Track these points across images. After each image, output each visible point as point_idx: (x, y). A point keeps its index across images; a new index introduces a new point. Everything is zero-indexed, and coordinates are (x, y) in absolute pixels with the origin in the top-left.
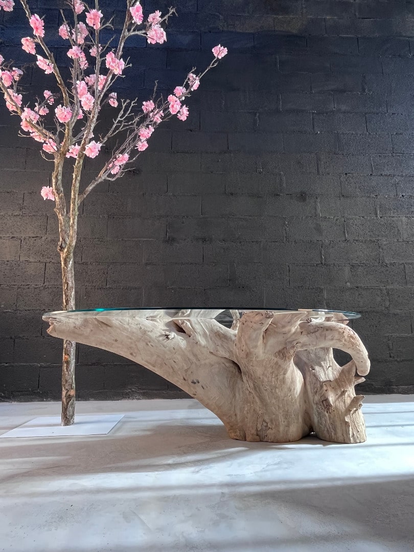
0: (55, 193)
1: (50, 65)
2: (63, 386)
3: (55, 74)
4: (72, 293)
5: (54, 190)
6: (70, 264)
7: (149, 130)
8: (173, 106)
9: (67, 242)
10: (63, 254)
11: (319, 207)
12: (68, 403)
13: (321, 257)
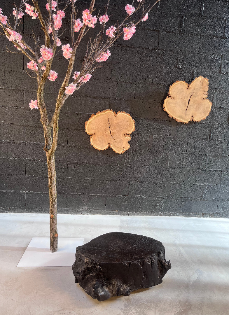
1: (35, 12)
2: (51, 231)
3: (40, 20)
4: (55, 178)
5: (39, 105)
6: (53, 160)
7: (107, 54)
8: (126, 36)
9: (50, 145)
10: (48, 153)
11: (215, 99)
12: (54, 241)
13: (210, 134)
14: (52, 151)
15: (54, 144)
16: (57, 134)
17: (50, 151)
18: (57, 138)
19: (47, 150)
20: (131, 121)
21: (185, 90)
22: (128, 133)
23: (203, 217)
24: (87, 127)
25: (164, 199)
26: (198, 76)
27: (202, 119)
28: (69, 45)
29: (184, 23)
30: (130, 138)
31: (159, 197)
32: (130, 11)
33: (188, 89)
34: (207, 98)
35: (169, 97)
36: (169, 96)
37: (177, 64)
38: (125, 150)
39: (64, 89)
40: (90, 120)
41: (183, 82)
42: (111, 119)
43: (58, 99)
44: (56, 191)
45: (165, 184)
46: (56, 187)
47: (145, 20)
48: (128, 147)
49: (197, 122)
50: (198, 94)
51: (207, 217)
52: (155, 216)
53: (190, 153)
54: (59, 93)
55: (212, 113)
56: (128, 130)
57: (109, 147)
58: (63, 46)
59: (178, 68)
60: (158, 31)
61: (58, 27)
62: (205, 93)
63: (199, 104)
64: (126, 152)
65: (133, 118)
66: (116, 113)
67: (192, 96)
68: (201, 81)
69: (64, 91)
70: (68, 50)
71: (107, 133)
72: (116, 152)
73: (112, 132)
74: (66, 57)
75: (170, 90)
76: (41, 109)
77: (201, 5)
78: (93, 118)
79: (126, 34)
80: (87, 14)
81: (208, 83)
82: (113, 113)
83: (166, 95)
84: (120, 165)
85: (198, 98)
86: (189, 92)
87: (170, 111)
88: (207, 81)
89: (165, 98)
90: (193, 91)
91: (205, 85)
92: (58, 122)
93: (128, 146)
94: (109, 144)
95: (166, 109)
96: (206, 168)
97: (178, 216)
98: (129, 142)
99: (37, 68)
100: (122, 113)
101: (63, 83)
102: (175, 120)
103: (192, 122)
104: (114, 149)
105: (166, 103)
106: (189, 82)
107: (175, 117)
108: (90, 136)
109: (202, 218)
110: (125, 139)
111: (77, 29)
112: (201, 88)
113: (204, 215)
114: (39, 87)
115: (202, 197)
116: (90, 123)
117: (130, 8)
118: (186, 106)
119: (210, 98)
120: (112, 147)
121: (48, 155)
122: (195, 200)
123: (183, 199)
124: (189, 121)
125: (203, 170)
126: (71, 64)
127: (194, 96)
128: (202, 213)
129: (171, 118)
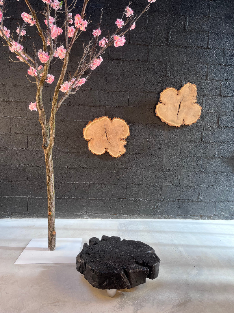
0: (39, 108)
1: (33, 20)
2: (49, 229)
3: (37, 27)
4: (52, 175)
5: (38, 107)
6: (51, 157)
7: (100, 60)
8: (117, 43)
9: (48, 143)
10: (46, 151)
11: (204, 103)
12: (52, 239)
13: (202, 137)
14: (49, 148)
15: (51, 141)
16: (54, 131)
17: (48, 149)
18: (54, 136)
19: (45, 147)
20: (125, 126)
21: (175, 96)
22: (123, 137)
23: (201, 219)
24: (84, 133)
25: (161, 201)
26: (186, 83)
27: (193, 122)
28: (63, 47)
29: (170, 37)
30: (125, 143)
31: (156, 200)
32: (120, 25)
33: (178, 95)
34: (196, 103)
36: (161, 102)
37: (166, 74)
38: (121, 154)
39: (60, 87)
40: (88, 126)
41: (173, 89)
42: (107, 125)
43: (54, 96)
44: (54, 188)
45: (162, 186)
46: (54, 184)
47: (133, 29)
48: (124, 151)
49: (189, 125)
50: (188, 99)
51: (205, 219)
52: (153, 219)
53: (184, 155)
54: (55, 91)
55: (202, 117)
56: (123, 135)
57: (106, 152)
58: (58, 48)
59: (168, 77)
60: (148, 46)
61: (55, 35)
62: (194, 98)
63: (189, 109)
64: (123, 156)
65: (128, 124)
66: (112, 119)
67: (182, 101)
68: (190, 87)
69: (60, 89)
70: (62, 51)
71: (104, 138)
72: (113, 157)
73: (108, 138)
74: (61, 58)
75: (161, 96)
76: (39, 109)
77: (185, 21)
78: (91, 125)
79: (116, 41)
80: (79, 19)
81: (196, 89)
82: (108, 119)
83: (157, 101)
84: (117, 169)
85: (188, 103)
86: (179, 97)
87: (162, 116)
88: (195, 87)
89: (157, 104)
90: (183, 97)
91: (193, 90)
92: (54, 120)
94: (105, 148)
95: (158, 114)
96: (201, 170)
97: (176, 218)
98: (125, 146)
99: (36, 73)
100: (117, 119)
101: (59, 81)
102: (167, 124)
103: (183, 126)
104: (111, 153)
105: (158, 108)
106: (179, 89)
107: (167, 122)
108: (88, 141)
109: (200, 221)
110: (121, 144)
111: (71, 34)
112: (190, 93)
113: (202, 217)
114: (38, 90)
115: (199, 198)
116: (88, 129)
117: (120, 22)
118: (176, 110)
119: (200, 102)
120: (109, 151)
121: (45, 153)
122: (192, 201)
123: (180, 201)
124: (181, 124)
125: (198, 171)
126: (66, 63)
127: (184, 101)
128: (200, 215)
129: (163, 122)
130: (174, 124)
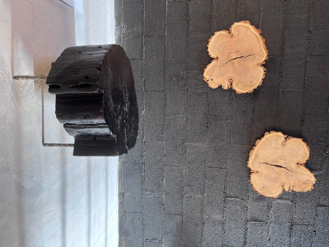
11: (282, 202)
13: (233, 197)
20: (252, 87)
21: (296, 160)
22: (234, 84)
23: (120, 194)
24: (242, 23)
25: (142, 140)
26: (315, 176)
27: (254, 186)
30: (225, 87)
31: (143, 133)
33: (297, 164)
34: (284, 190)
35: (286, 138)
36: (288, 139)
38: (209, 81)
40: (252, 28)
41: (307, 157)
42: (254, 59)
45: (163, 141)
49: (250, 179)
50: (290, 179)
51: (119, 198)
53: (206, 171)
55: (262, 198)
57: (213, 59)
59: (325, 149)
62: (292, 187)
63: (275, 180)
64: (206, 84)
65: (255, 90)
66: (262, 65)
67: (287, 171)
68: (308, 181)
71: (233, 54)
73: (234, 61)
75: (296, 139)
78: (255, 32)
81: (305, 191)
82: (263, 60)
83: (289, 133)
84: (186, 76)
85: (283, 178)
86: (293, 166)
87: (264, 141)
88: (309, 189)
89: (284, 133)
90: (294, 171)
91: (304, 186)
93: (215, 86)
94: (217, 58)
95: (267, 136)
96: (185, 194)
98: (220, 87)
100: (263, 73)
102: (252, 149)
103: (249, 172)
104: (209, 67)
105: (277, 135)
106: (308, 165)
107: (256, 149)
108: (228, 30)
109: (117, 193)
110: (225, 81)
112: (299, 181)
113: (122, 195)
115: (146, 191)
116: (248, 28)
118: (273, 162)
119: (284, 195)
120: (213, 62)
122: (142, 183)
123: (142, 166)
124: (251, 168)
125: (183, 191)
127: (287, 172)
128: (124, 193)
129: (255, 143)
130: (252, 159)
